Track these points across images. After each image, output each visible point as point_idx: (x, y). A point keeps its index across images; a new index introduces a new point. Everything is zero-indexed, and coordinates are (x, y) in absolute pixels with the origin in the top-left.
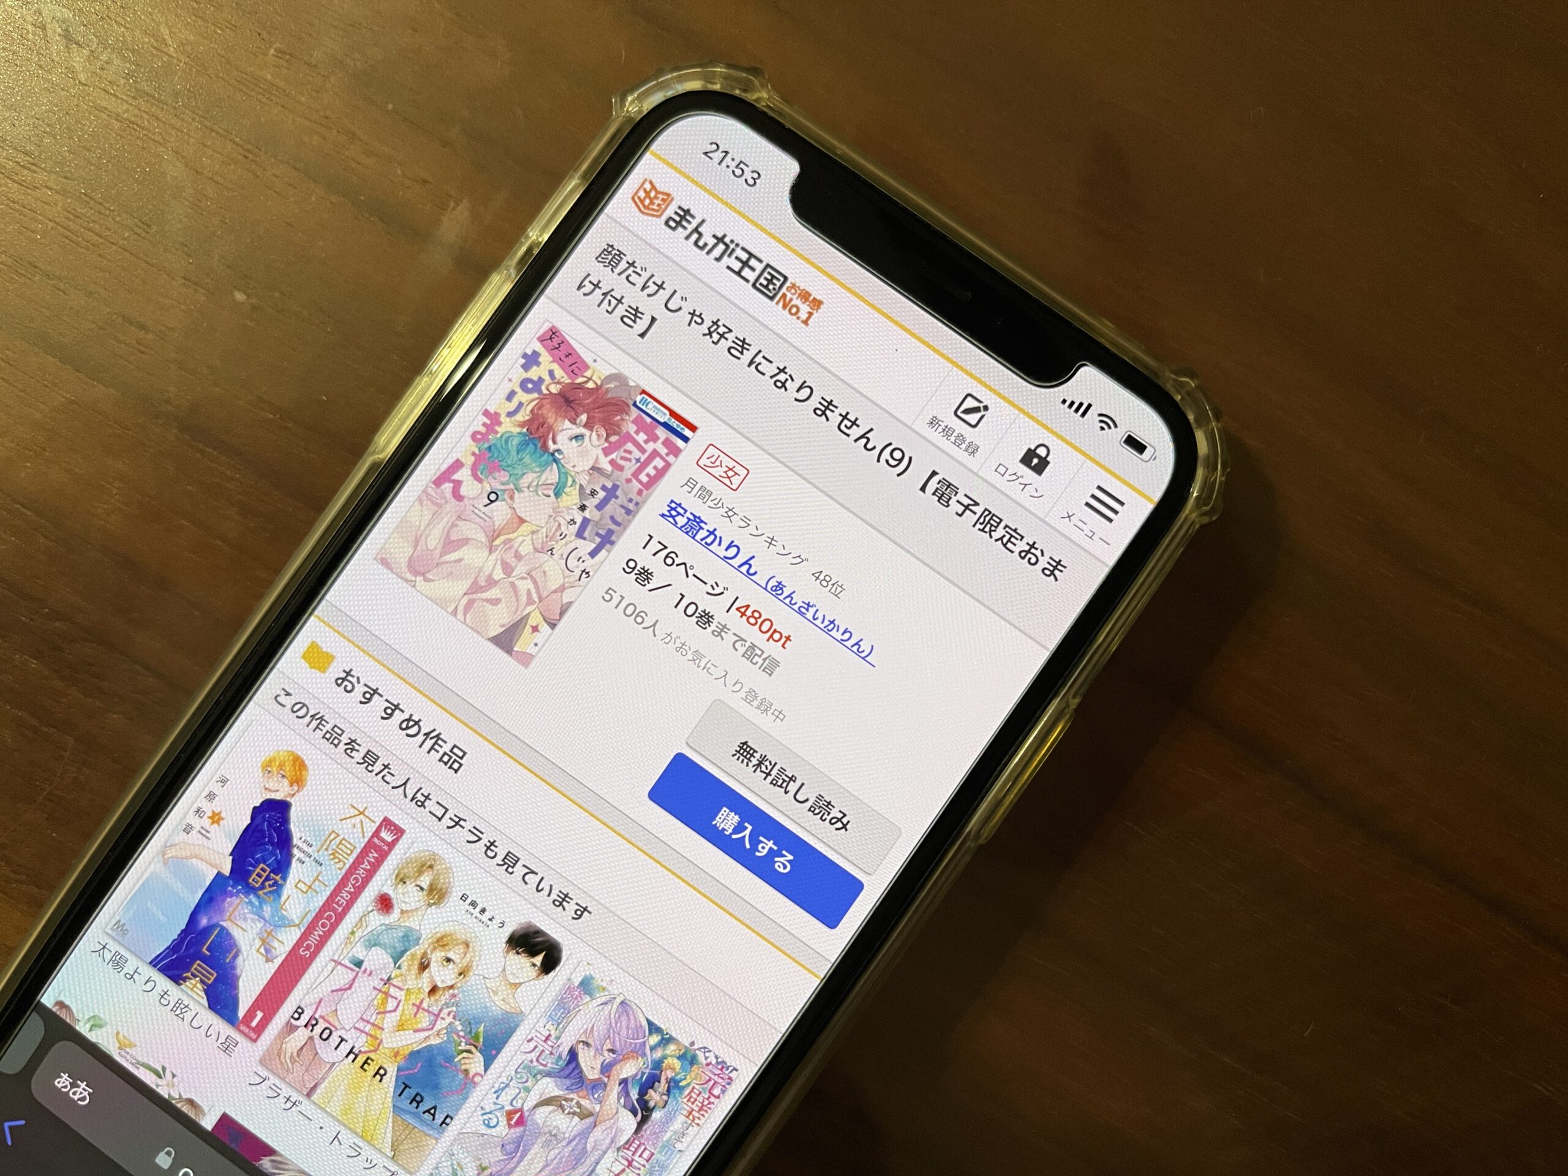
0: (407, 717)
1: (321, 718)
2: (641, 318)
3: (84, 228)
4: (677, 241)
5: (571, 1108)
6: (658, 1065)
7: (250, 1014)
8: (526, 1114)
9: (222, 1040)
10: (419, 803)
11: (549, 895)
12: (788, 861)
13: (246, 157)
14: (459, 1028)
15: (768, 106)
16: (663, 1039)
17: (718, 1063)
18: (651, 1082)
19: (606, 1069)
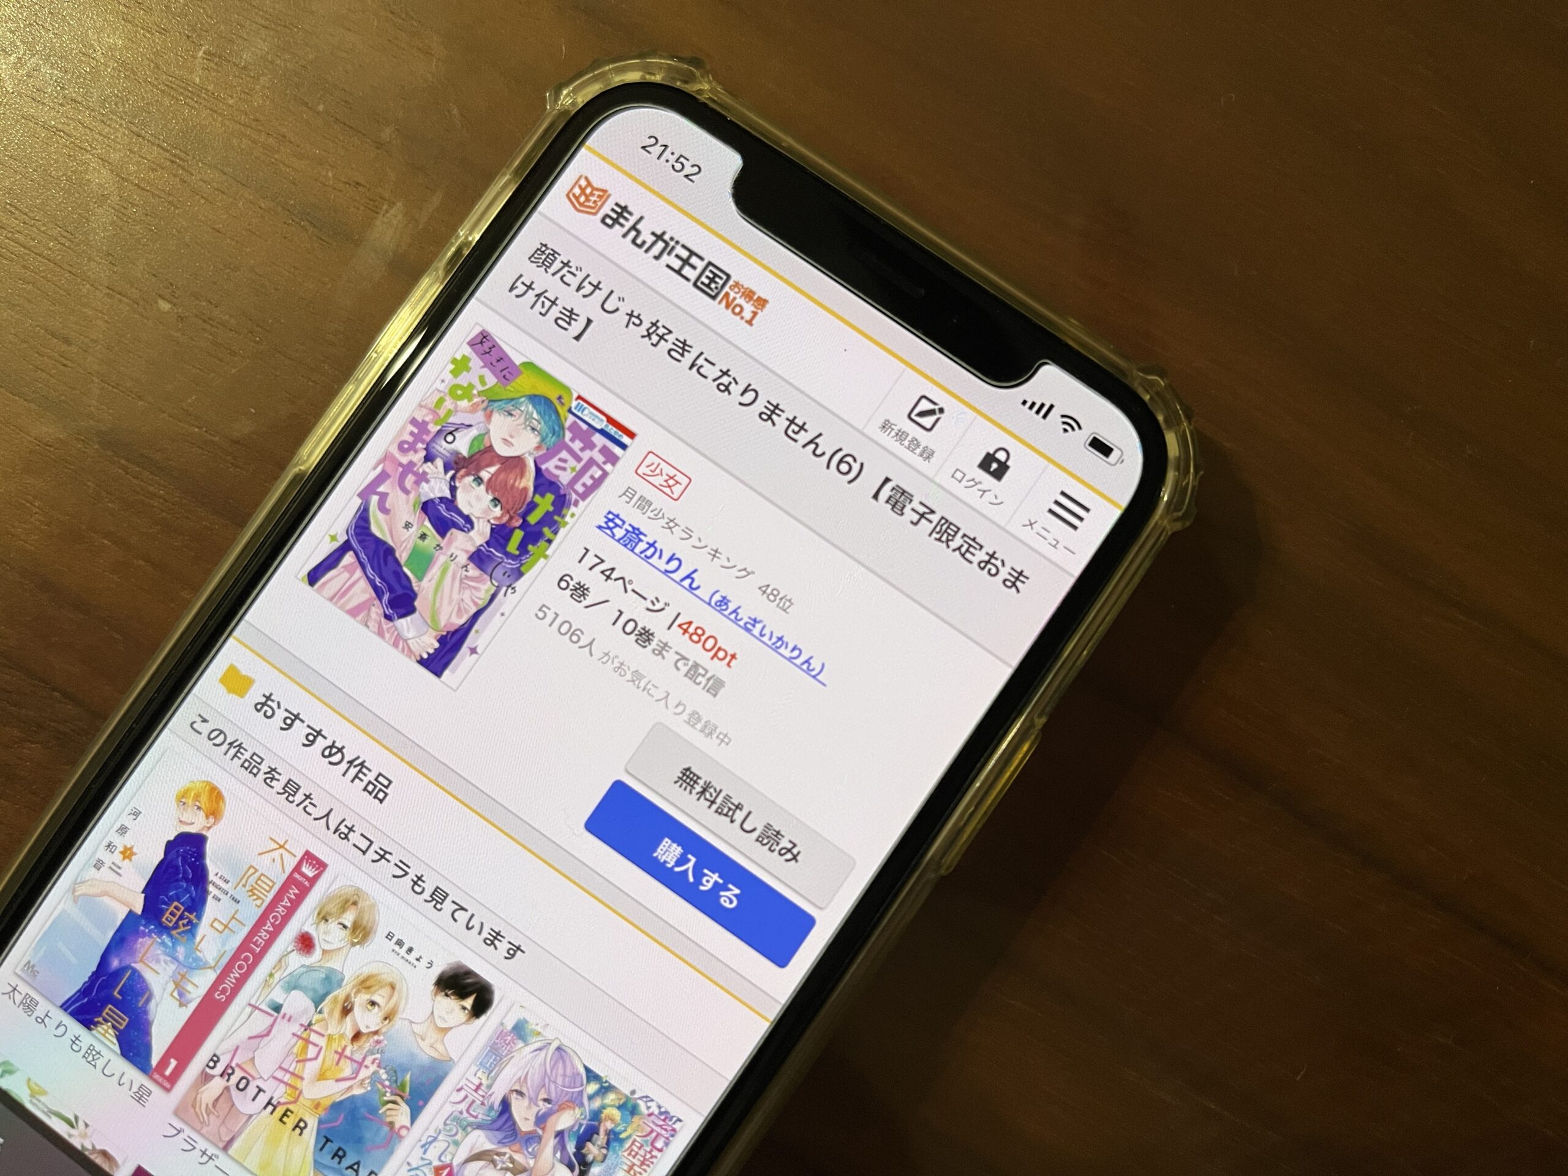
0: (331, 744)
1: (240, 746)
2: (575, 320)
3: (8, 238)
4: (614, 239)
5: (504, 1163)
6: (596, 1115)
7: (164, 1062)
8: (455, 1170)
9: (135, 1089)
10: (343, 836)
11: (480, 933)
12: (736, 896)
13: (172, 162)
14: (384, 1077)
15: (710, 99)
16: (602, 1087)
17: (661, 1113)
18: (587, 1135)
19: (541, 1120)
